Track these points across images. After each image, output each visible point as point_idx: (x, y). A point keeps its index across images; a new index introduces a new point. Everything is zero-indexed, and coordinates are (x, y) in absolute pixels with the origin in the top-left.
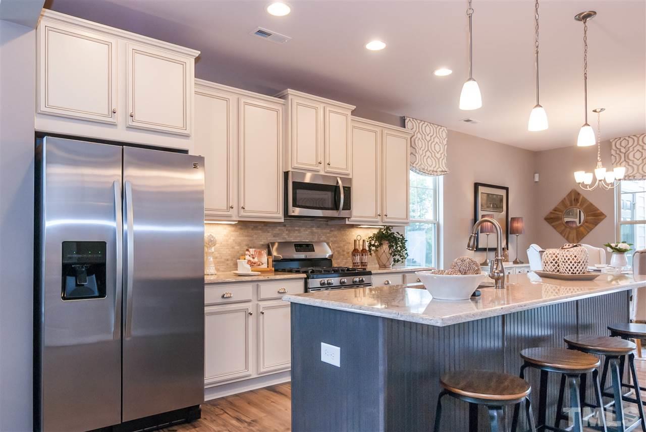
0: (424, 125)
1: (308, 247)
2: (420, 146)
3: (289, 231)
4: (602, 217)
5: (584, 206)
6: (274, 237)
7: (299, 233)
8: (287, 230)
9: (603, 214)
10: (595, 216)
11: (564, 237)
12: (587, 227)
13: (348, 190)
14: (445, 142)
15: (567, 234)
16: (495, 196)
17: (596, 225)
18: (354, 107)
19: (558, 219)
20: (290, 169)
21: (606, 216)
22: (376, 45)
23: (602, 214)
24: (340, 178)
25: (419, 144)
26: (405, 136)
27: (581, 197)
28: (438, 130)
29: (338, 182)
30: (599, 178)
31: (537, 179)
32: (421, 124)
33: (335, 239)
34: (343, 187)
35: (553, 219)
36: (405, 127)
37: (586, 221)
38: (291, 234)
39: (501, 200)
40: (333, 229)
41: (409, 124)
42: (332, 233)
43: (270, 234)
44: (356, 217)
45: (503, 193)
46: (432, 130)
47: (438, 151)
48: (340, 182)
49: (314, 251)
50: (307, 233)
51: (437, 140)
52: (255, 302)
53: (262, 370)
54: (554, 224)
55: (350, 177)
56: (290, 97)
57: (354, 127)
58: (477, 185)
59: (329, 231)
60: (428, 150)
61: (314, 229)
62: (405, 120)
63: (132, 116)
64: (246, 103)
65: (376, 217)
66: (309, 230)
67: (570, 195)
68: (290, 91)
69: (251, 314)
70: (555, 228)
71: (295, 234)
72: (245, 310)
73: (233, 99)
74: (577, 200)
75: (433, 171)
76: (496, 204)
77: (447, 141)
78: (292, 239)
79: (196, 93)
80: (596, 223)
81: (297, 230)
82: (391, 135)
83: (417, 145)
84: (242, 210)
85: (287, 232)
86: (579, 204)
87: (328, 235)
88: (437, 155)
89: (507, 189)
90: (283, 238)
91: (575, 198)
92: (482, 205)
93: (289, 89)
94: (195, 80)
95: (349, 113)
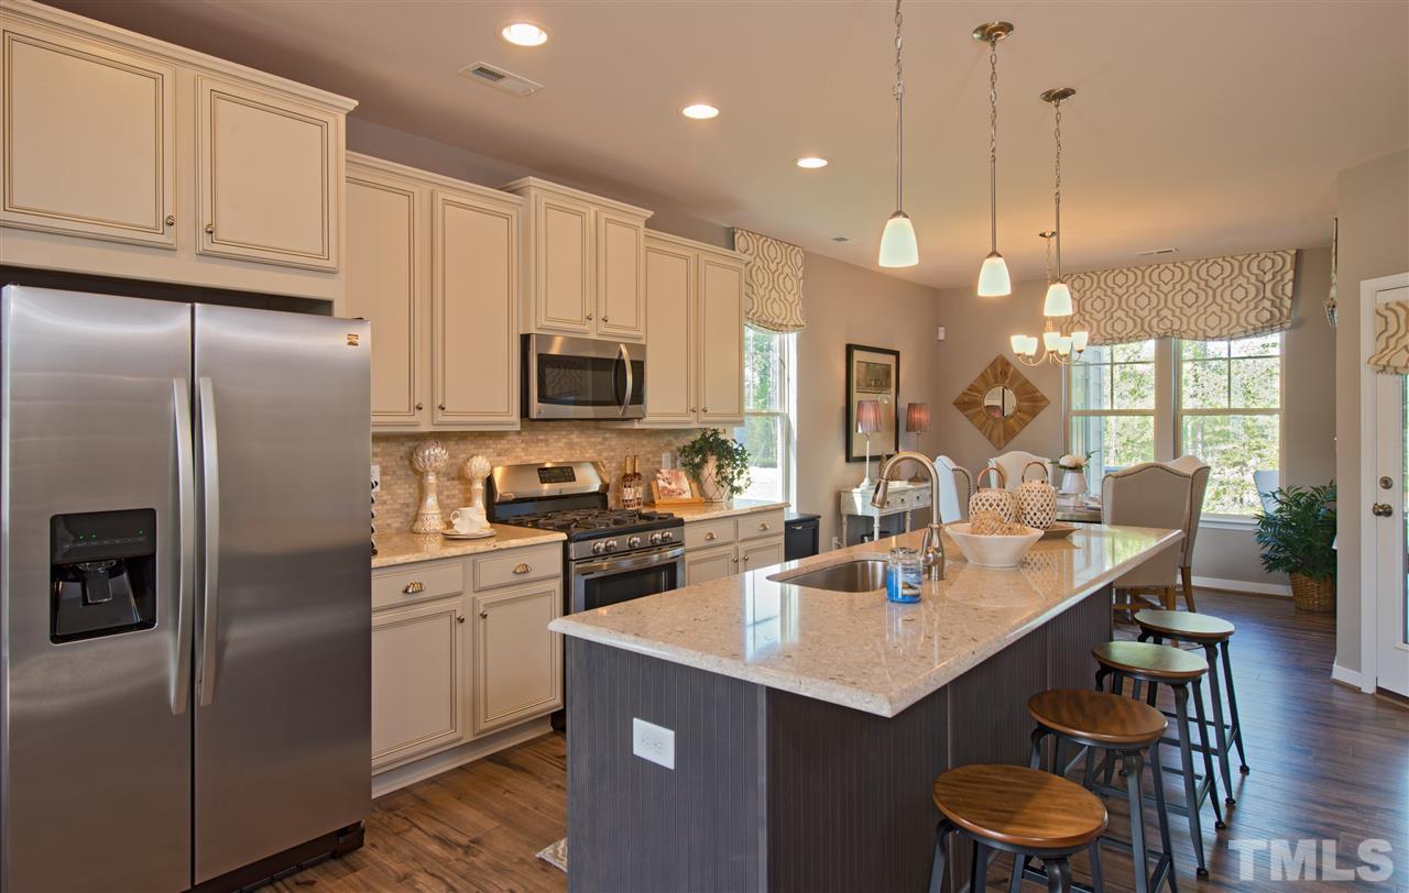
0: (767, 244)
1: (565, 473)
2: (761, 281)
3: (527, 443)
4: (1043, 404)
5: (1016, 385)
6: (499, 455)
7: (546, 445)
8: (522, 442)
9: (1045, 399)
10: (1032, 402)
11: (985, 434)
12: (1022, 419)
13: (639, 367)
14: (800, 274)
15: (990, 429)
16: (878, 367)
17: (1035, 416)
18: (649, 214)
19: (976, 403)
20: (533, 330)
21: (1049, 403)
22: (700, 111)
23: (1043, 399)
24: (626, 344)
25: (759, 277)
26: (736, 265)
27: (1012, 370)
28: (789, 250)
29: (621, 353)
30: (1049, 348)
31: (942, 336)
32: (762, 241)
33: (612, 454)
34: (631, 361)
35: (968, 403)
36: (734, 249)
37: (1018, 409)
38: (531, 449)
39: (888, 374)
40: (607, 435)
41: (740, 242)
42: (607, 443)
43: (491, 450)
44: (653, 415)
45: (891, 360)
46: (779, 251)
47: (789, 289)
48: (624, 351)
49: (574, 480)
50: (561, 445)
51: (787, 270)
52: (469, 595)
53: (483, 726)
54: (967, 413)
55: (643, 342)
56: (533, 192)
57: (648, 249)
58: (850, 349)
59: (600, 440)
60: (774, 287)
61: (574, 436)
62: (734, 234)
63: (211, 232)
64: (446, 202)
65: (686, 415)
66: (565, 440)
67: (993, 365)
68: (533, 180)
69: (462, 621)
70: (971, 420)
71: (538, 449)
72: (450, 613)
73: (421, 193)
74: (1005, 374)
75: (780, 325)
76: (882, 379)
77: (803, 272)
78: (532, 457)
79: (349, 180)
80: (1034, 414)
81: (541, 441)
82: (712, 263)
83: (755, 278)
84: (440, 411)
85: (523, 445)
86: (1007, 381)
87: (599, 447)
88: (788, 297)
89: (897, 354)
90: (517, 458)
91: (1003, 371)
92: (858, 384)
93: (531, 178)
94: (347, 155)
95: (642, 225)
